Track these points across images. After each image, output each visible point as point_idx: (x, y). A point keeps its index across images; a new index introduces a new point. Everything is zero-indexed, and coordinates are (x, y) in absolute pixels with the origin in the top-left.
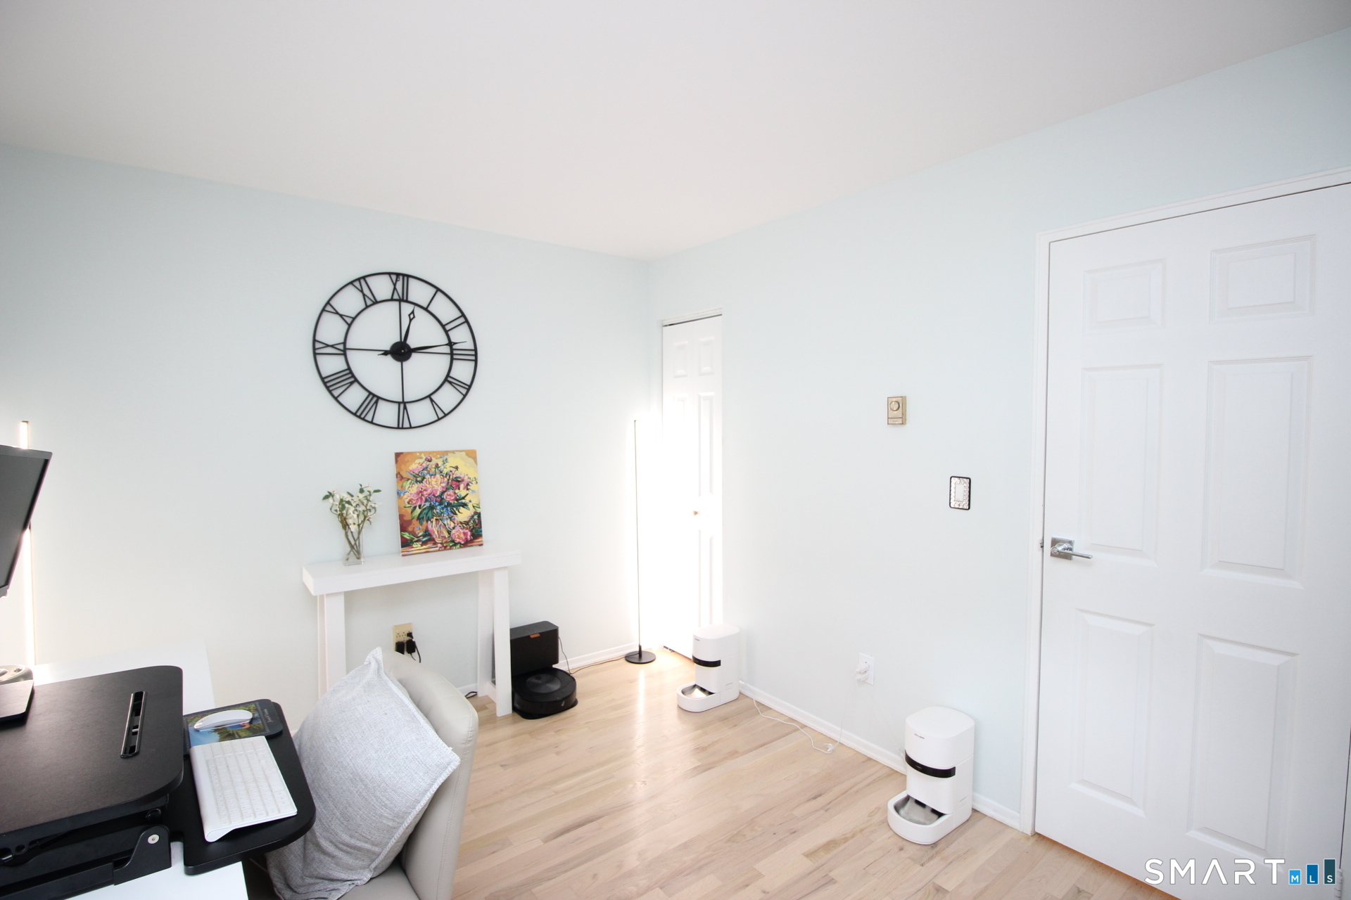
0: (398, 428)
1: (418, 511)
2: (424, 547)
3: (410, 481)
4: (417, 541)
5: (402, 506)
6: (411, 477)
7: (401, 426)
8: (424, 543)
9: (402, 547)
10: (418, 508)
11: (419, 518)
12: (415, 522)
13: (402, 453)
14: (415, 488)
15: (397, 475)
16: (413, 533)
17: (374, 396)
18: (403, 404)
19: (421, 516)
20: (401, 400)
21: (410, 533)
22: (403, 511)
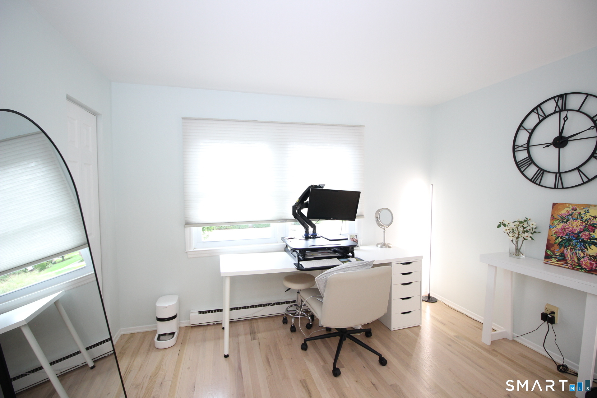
0: (555, 188)
1: (560, 240)
2: (558, 262)
3: (558, 221)
4: (554, 258)
5: (550, 235)
6: (560, 219)
7: (556, 187)
8: (559, 260)
9: (545, 258)
10: (560, 238)
11: (560, 245)
12: (556, 245)
13: (557, 203)
14: (560, 226)
15: (551, 216)
16: (553, 252)
17: (542, 169)
18: (559, 174)
19: (561, 244)
20: (557, 171)
21: (551, 251)
22: (550, 237)
